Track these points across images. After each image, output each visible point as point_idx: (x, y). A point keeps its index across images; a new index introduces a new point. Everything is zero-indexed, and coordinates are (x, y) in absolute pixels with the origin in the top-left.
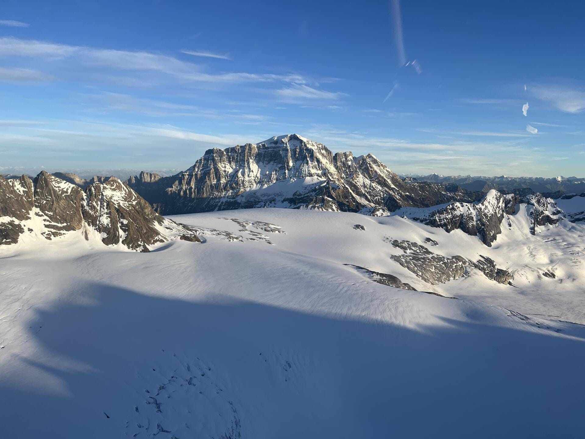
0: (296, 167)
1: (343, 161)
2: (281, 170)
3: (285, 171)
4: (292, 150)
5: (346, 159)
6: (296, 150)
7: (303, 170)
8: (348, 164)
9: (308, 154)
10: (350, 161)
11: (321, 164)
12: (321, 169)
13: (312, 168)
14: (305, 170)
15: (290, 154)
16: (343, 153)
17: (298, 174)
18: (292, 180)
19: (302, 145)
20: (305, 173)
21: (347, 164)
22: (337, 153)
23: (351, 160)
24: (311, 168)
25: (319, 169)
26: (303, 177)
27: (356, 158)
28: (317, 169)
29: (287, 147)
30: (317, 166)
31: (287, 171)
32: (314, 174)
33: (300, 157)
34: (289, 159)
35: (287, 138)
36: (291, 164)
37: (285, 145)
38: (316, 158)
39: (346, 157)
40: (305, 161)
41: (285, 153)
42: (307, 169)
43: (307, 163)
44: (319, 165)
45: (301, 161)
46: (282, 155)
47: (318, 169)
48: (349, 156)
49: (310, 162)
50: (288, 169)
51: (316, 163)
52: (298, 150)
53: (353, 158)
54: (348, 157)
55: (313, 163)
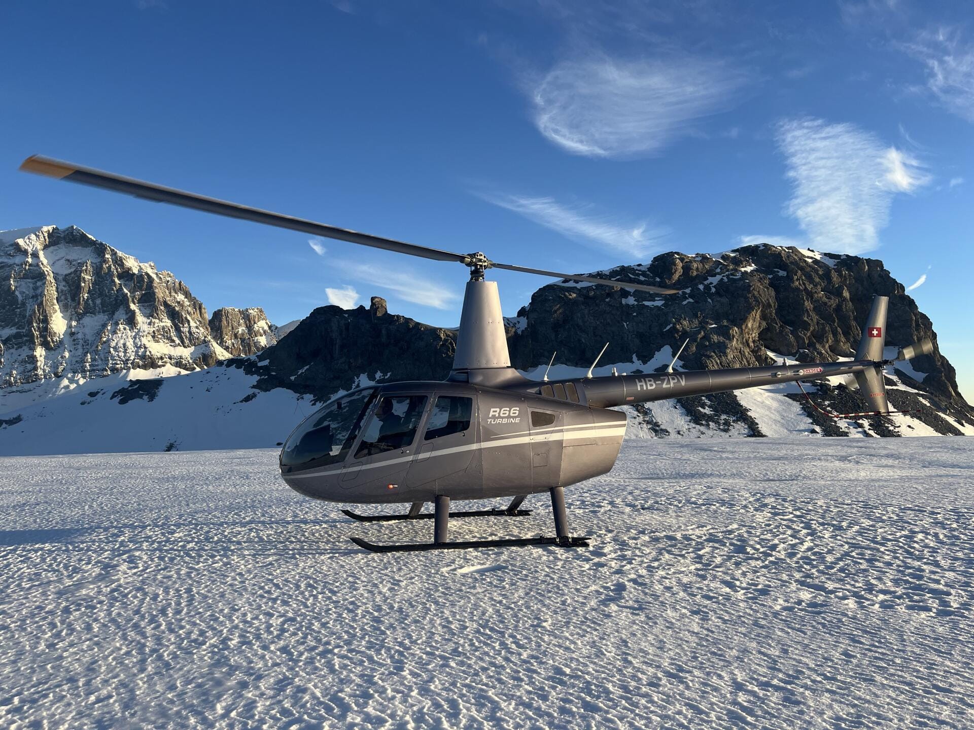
0: (80, 336)
1: (243, 334)
2: (13, 351)
3: (34, 349)
4: (61, 278)
5: (250, 328)
6: (79, 276)
7: (113, 344)
8: (256, 344)
9: (133, 291)
10: (261, 335)
11: (186, 325)
12: (187, 342)
13: (153, 337)
14: (124, 345)
15: (51, 291)
16: (239, 311)
17: (93, 360)
18: (65, 382)
19: (105, 261)
20: (122, 354)
21: (254, 343)
22: (220, 311)
23: (265, 332)
24: (150, 338)
25: (183, 342)
26: (113, 370)
27: (276, 328)
28: (173, 341)
29: (38, 265)
30: (173, 334)
31: (40, 352)
32: (162, 358)
33: (98, 301)
34: (47, 309)
35: (37, 236)
36: (59, 324)
37: (30, 260)
38: (166, 304)
39: (250, 322)
40: (121, 314)
41: (31, 285)
42: (131, 341)
43: (131, 321)
44: (178, 330)
45: (102, 317)
46: (17, 293)
47: (178, 341)
48: (256, 320)
49: (140, 319)
50: (45, 344)
51: (167, 323)
52: (87, 277)
53: (270, 327)
54: (255, 323)
55: (157, 321)
